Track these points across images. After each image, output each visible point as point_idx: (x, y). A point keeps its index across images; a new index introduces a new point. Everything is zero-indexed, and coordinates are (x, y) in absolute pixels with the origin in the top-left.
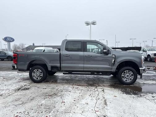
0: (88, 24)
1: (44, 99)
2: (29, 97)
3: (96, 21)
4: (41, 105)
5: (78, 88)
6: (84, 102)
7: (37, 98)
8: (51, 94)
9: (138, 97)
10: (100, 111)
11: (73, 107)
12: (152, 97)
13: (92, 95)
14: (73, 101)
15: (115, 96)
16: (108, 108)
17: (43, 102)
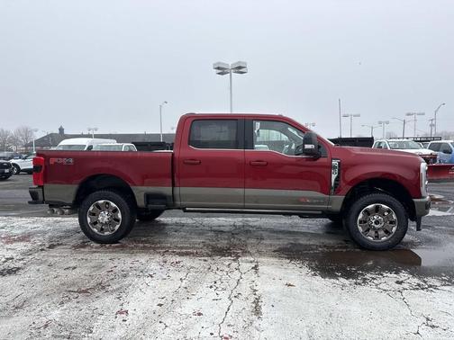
0: (222, 70)
1: (62, 303)
2: (8, 299)
3: (246, 64)
4: (46, 326)
5: (179, 262)
6: (189, 307)
7: (38, 300)
8: (88, 286)
9: (356, 283)
10: (235, 335)
11: (152, 329)
12: (397, 282)
13: (219, 283)
14: (155, 307)
15: (290, 285)
16: (263, 323)
17: (56, 314)
